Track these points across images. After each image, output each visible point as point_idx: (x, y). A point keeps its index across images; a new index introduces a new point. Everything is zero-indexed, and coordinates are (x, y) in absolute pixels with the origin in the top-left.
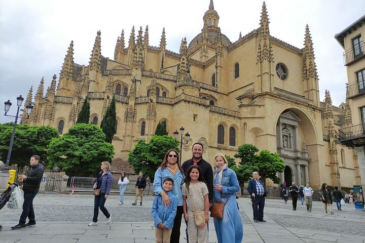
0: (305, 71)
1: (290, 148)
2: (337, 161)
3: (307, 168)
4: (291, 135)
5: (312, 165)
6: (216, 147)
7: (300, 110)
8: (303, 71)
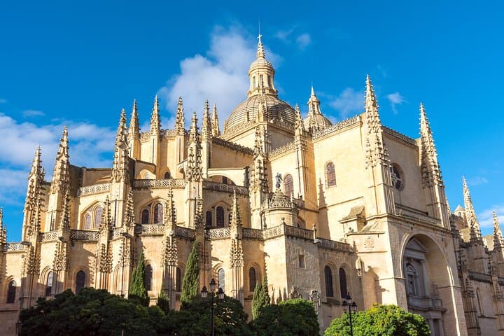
0: (425, 175)
1: (417, 295)
2: (474, 307)
3: (441, 323)
4: (417, 274)
5: (447, 317)
6: (326, 301)
7: (429, 235)
8: (422, 174)
